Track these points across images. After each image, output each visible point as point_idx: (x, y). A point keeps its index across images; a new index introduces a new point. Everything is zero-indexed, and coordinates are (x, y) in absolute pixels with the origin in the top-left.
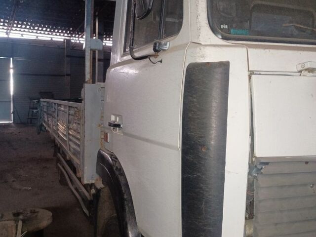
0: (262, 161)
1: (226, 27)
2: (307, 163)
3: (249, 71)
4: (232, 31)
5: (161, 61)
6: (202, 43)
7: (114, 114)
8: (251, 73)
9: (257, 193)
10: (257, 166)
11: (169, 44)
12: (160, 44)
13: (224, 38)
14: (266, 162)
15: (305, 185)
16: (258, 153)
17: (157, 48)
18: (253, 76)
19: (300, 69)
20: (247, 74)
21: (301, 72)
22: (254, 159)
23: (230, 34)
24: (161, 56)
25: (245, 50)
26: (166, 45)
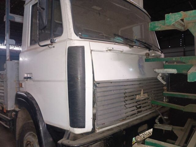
0: (98, 82)
1: (81, 34)
2: (111, 83)
3: (90, 50)
4: (83, 35)
5: (54, 47)
6: (73, 39)
7: (26, 73)
8: (91, 51)
9: (96, 94)
10: (96, 84)
11: (57, 39)
12: (53, 40)
13: (80, 38)
14: (99, 83)
15: (111, 91)
16: (96, 80)
17: (52, 41)
18: (92, 52)
19: (107, 50)
20: (90, 51)
21: (107, 51)
22: (94, 82)
23: (82, 36)
24: (54, 45)
25: (88, 42)
26: (56, 40)
